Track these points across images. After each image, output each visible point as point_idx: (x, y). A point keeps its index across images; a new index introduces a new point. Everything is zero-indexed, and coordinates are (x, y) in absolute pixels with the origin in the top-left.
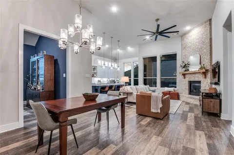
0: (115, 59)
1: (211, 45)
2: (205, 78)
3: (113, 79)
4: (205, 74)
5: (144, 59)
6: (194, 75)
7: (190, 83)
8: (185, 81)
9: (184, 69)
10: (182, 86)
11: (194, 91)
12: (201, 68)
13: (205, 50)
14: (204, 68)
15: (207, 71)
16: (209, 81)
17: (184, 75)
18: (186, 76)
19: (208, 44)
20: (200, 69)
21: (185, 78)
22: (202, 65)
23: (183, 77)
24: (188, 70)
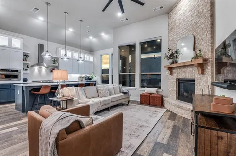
0: (91, 51)
1: (213, 16)
2: (203, 73)
3: (88, 75)
4: (202, 66)
5: (120, 48)
6: (184, 70)
7: (180, 81)
8: (172, 79)
9: (170, 61)
10: (168, 86)
11: (185, 94)
12: (196, 57)
13: (203, 26)
14: (201, 56)
15: (206, 61)
16: (210, 80)
17: (170, 69)
18: (174, 71)
19: (208, 15)
20: (194, 58)
21: (171, 74)
22: (198, 52)
23: (169, 73)
24: (176, 62)
